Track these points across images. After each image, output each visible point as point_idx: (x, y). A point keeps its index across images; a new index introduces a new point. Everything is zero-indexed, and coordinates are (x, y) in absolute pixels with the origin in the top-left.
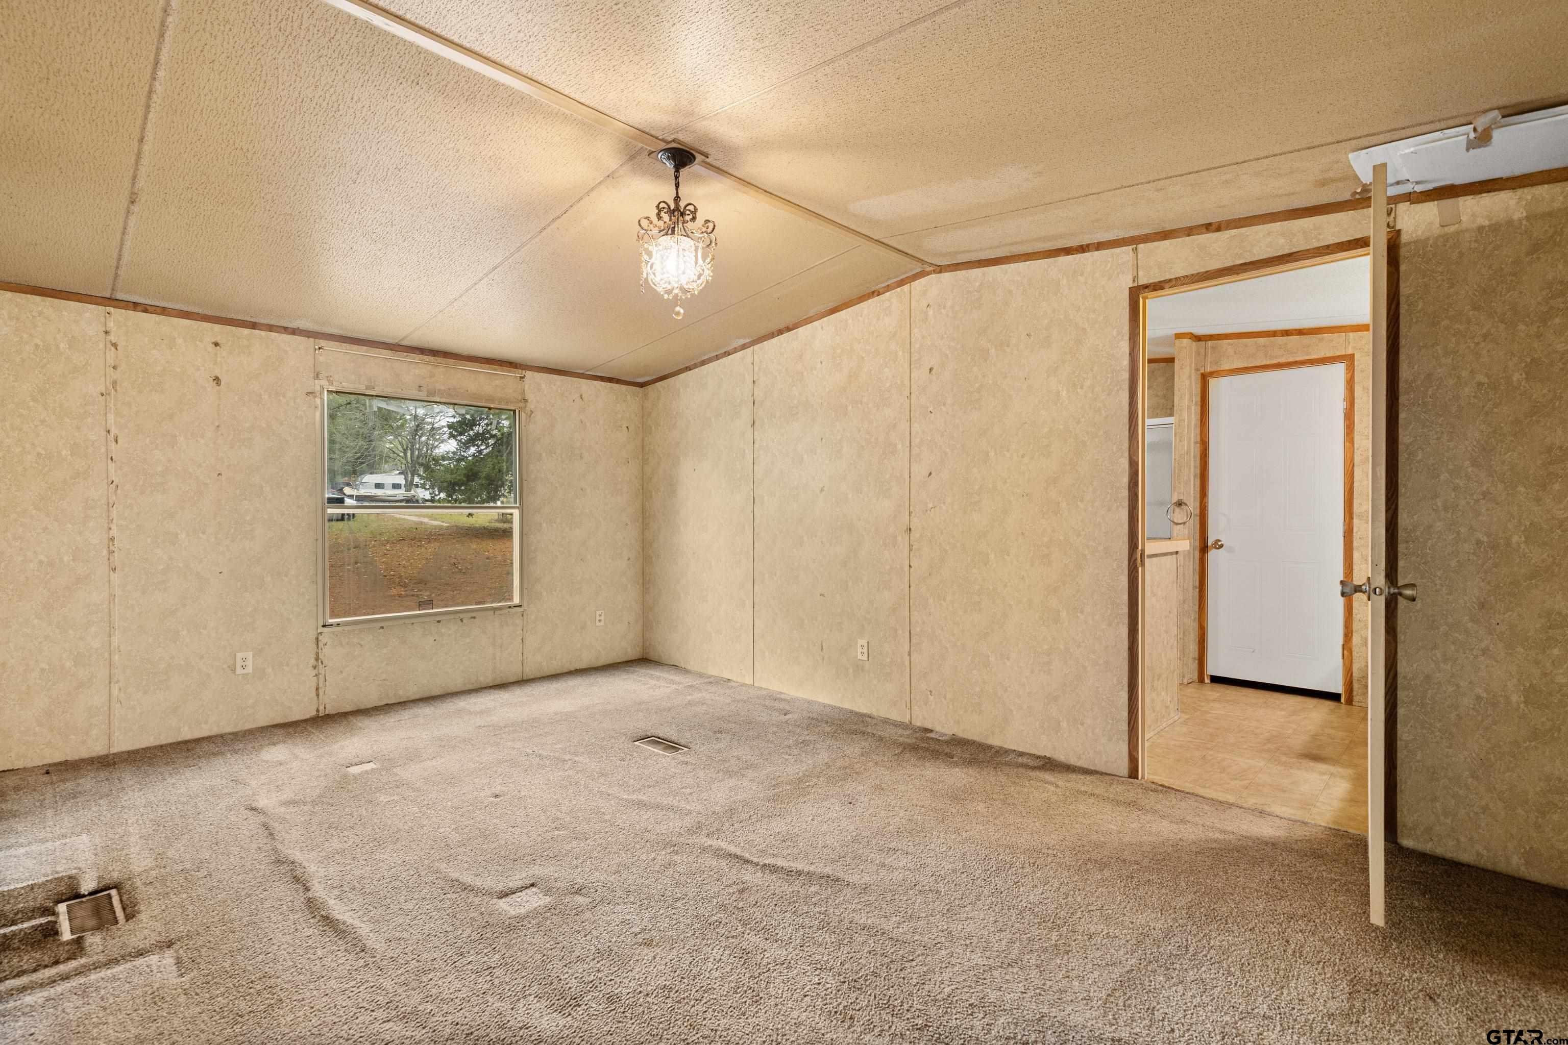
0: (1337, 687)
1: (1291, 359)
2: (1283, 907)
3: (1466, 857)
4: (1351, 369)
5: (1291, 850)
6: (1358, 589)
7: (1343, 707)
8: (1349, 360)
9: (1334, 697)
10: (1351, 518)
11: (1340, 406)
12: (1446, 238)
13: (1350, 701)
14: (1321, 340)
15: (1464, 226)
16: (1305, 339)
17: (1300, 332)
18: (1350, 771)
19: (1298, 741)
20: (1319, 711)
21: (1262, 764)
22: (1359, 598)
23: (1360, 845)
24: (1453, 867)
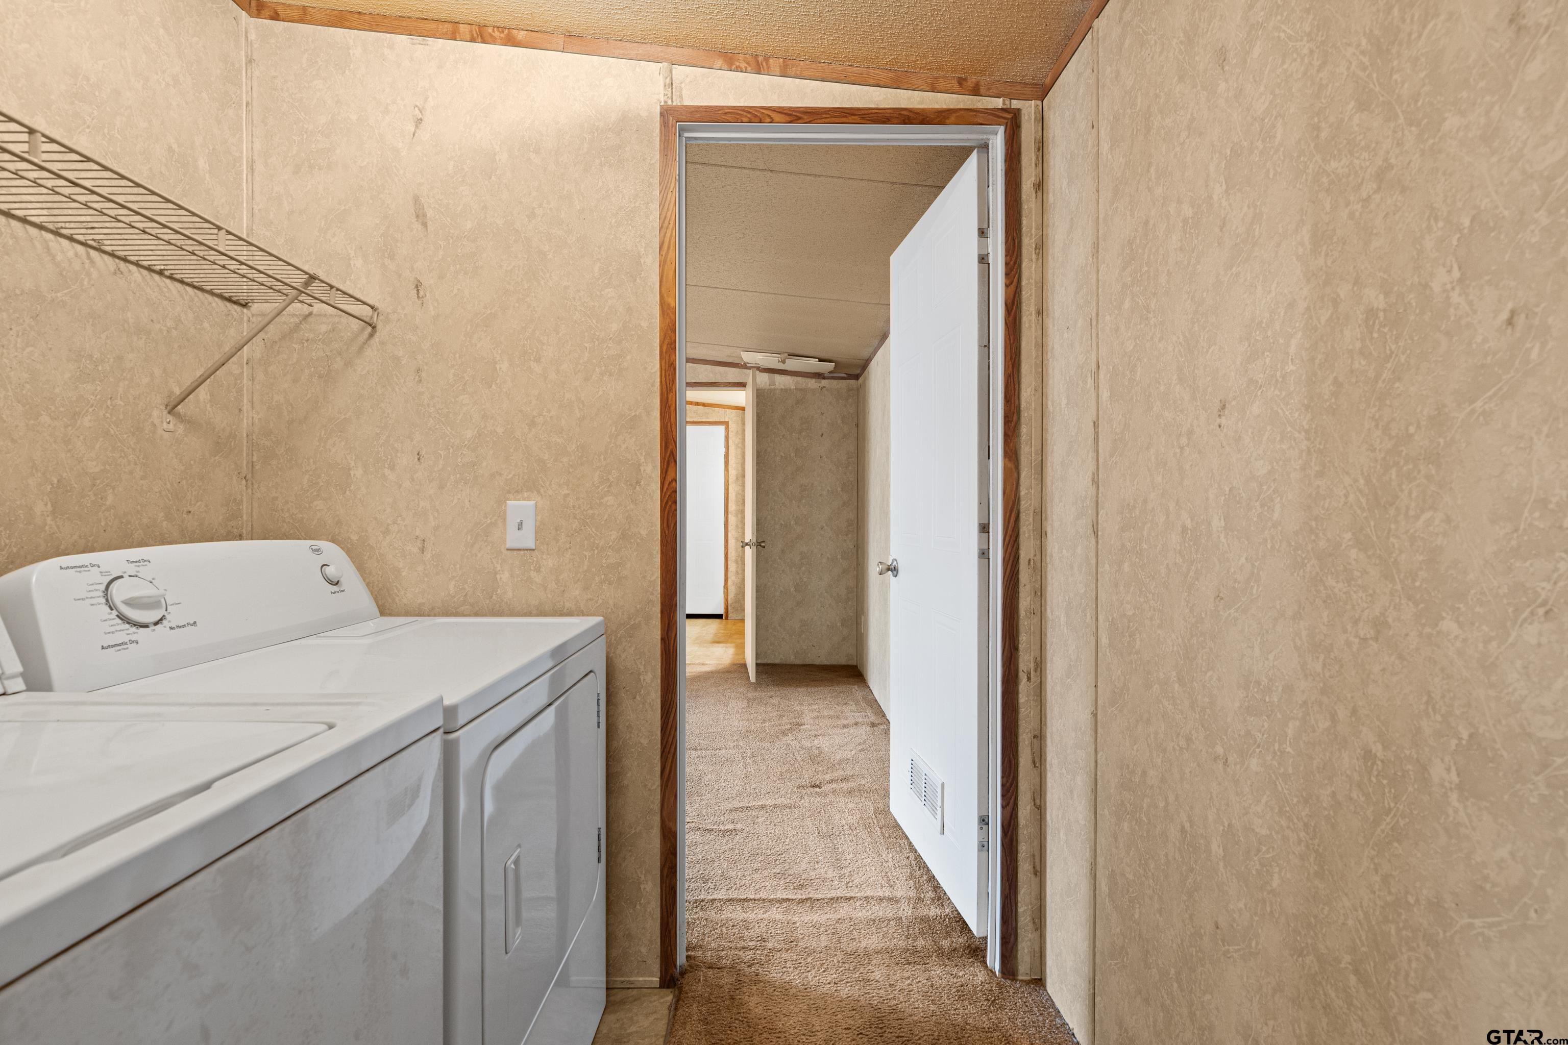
0: (721, 611)
1: (700, 420)
2: (721, 687)
3: (777, 661)
4: (727, 429)
5: (719, 672)
6: (747, 544)
7: (724, 621)
8: (726, 424)
9: (719, 616)
10: (728, 514)
11: (722, 450)
12: (771, 390)
13: (727, 618)
14: (714, 411)
15: (777, 387)
16: (706, 409)
17: (704, 405)
18: (733, 645)
19: (710, 637)
20: (714, 623)
21: (697, 648)
22: (747, 548)
23: (744, 666)
24: (773, 665)
